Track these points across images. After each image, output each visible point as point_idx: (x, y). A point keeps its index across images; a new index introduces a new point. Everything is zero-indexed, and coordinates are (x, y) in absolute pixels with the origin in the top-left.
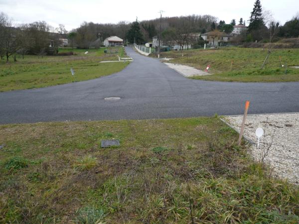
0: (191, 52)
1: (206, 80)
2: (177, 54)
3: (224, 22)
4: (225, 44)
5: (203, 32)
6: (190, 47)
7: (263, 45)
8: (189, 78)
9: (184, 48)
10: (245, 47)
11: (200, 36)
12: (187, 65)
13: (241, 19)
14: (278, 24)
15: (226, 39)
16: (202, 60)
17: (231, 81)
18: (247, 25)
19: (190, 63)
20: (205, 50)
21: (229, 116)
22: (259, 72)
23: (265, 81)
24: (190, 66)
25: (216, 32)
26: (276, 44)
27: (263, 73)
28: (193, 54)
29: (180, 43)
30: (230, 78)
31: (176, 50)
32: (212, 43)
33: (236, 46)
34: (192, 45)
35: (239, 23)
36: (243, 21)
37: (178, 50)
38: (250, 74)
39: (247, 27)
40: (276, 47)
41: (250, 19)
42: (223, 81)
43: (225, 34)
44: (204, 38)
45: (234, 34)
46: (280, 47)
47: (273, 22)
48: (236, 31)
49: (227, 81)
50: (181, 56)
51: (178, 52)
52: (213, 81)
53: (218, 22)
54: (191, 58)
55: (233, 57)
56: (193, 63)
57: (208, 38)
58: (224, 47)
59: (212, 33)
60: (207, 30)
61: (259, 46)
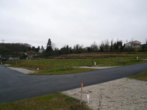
0: (20, 61)
1: (38, 75)
2: (12, 62)
3: (34, 47)
4: (36, 57)
5: (25, 51)
6: (18, 58)
7: (54, 58)
8: (28, 74)
9: (16, 59)
10: (47, 58)
11: (23, 53)
12: (21, 68)
13: (42, 46)
14: (58, 49)
15: (36, 55)
16: (28, 65)
17: (51, 75)
18: (45, 49)
19: (22, 66)
20: (27, 60)
21: (64, 91)
22: (61, 70)
23: (66, 74)
24: (23, 68)
25: (31, 51)
26: (59, 57)
27: (62, 70)
28: (22, 62)
29: (13, 57)
30: (49, 73)
31: (12, 60)
32: (30, 57)
33: (42, 58)
34: (19, 58)
35: (41, 48)
36: (43, 47)
37: (13, 60)
38: (57, 71)
39: (45, 50)
40: (59, 59)
41: (47, 46)
42: (47, 75)
43: (36, 53)
44: (26, 54)
45: (40, 53)
46: (61, 58)
47: (56, 48)
48: (40, 51)
49: (49, 75)
50: (16, 63)
51: (13, 61)
52: (42, 75)
53: (32, 47)
54: (22, 64)
55: (44, 63)
56: (24, 67)
57: (28, 54)
58: (36, 59)
59: (30, 52)
60: (26, 51)
61: (53, 58)
